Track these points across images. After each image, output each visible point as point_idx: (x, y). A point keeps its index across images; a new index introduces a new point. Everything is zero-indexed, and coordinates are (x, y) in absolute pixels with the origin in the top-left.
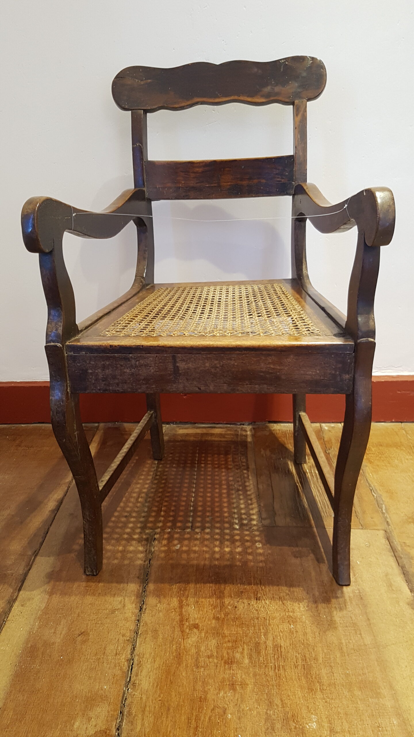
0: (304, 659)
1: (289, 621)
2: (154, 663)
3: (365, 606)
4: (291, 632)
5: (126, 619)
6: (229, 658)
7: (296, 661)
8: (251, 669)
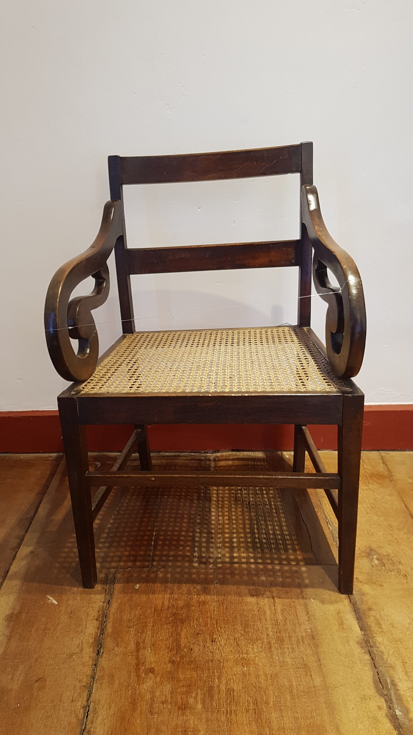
0: (256, 703)
1: (242, 664)
2: (110, 709)
3: (316, 646)
4: (244, 674)
5: (84, 664)
6: (182, 704)
7: (248, 705)
8: (204, 715)
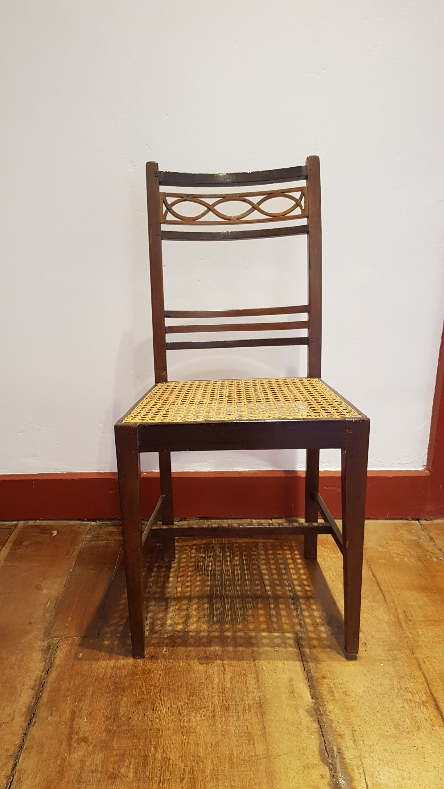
0: (192, 772)
1: (182, 732)
2: (35, 778)
3: (263, 714)
4: (183, 743)
5: (13, 734)
6: (113, 773)
7: (183, 774)
8: (134, 784)
